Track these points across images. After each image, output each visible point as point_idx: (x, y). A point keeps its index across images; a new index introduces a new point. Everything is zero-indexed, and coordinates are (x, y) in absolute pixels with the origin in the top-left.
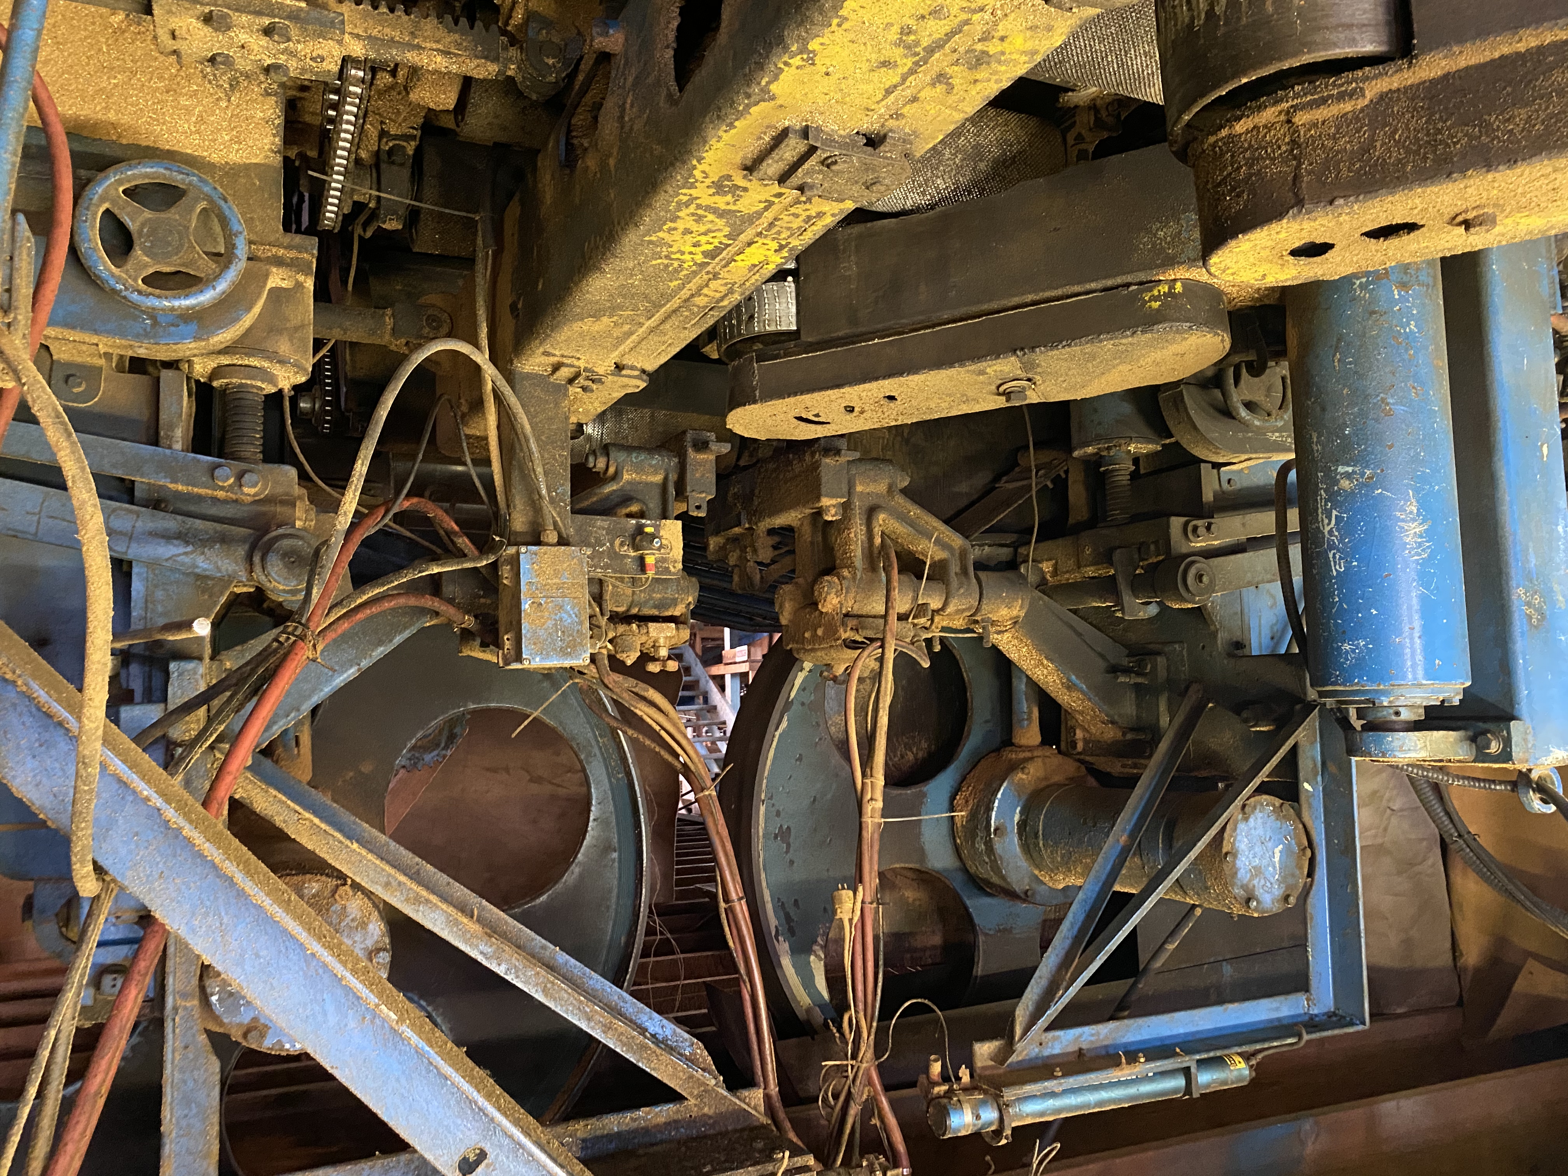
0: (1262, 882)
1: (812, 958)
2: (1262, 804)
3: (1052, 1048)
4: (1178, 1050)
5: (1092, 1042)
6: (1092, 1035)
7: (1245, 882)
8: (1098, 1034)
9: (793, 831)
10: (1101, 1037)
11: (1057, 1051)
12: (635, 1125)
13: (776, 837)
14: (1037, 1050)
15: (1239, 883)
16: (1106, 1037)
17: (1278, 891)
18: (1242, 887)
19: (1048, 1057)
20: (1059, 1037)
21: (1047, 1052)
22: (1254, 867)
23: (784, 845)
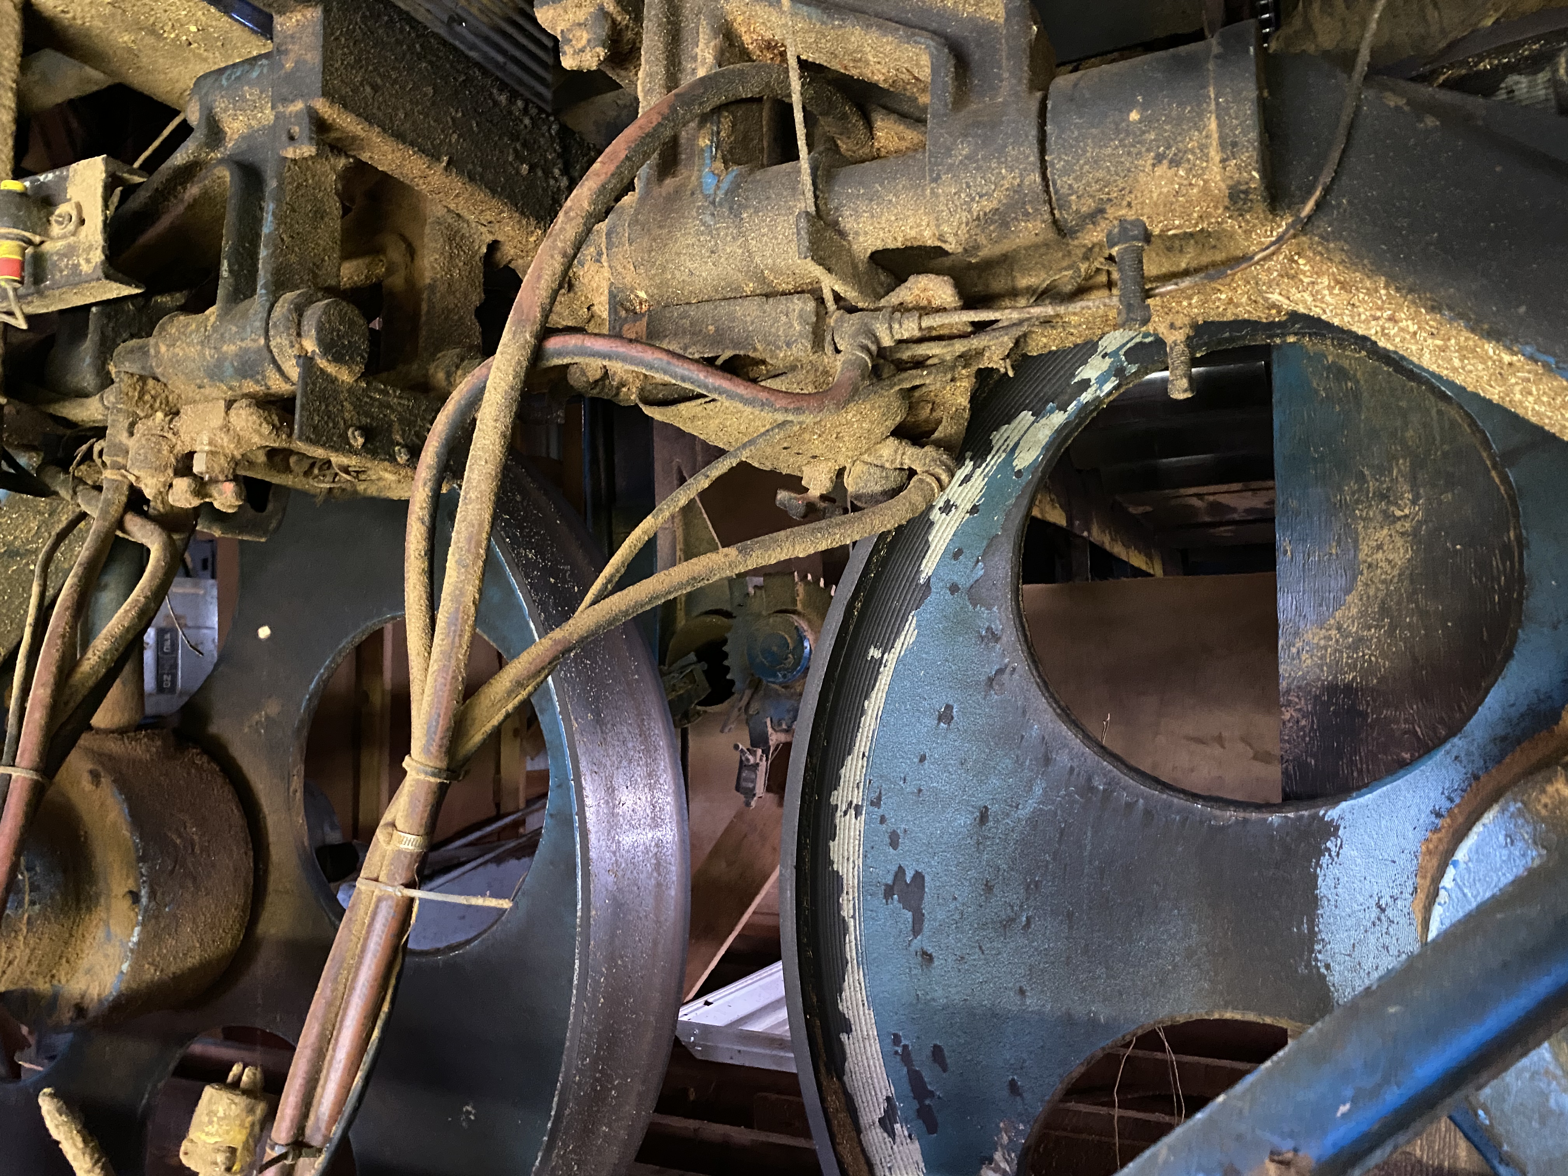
23: (909, 915)
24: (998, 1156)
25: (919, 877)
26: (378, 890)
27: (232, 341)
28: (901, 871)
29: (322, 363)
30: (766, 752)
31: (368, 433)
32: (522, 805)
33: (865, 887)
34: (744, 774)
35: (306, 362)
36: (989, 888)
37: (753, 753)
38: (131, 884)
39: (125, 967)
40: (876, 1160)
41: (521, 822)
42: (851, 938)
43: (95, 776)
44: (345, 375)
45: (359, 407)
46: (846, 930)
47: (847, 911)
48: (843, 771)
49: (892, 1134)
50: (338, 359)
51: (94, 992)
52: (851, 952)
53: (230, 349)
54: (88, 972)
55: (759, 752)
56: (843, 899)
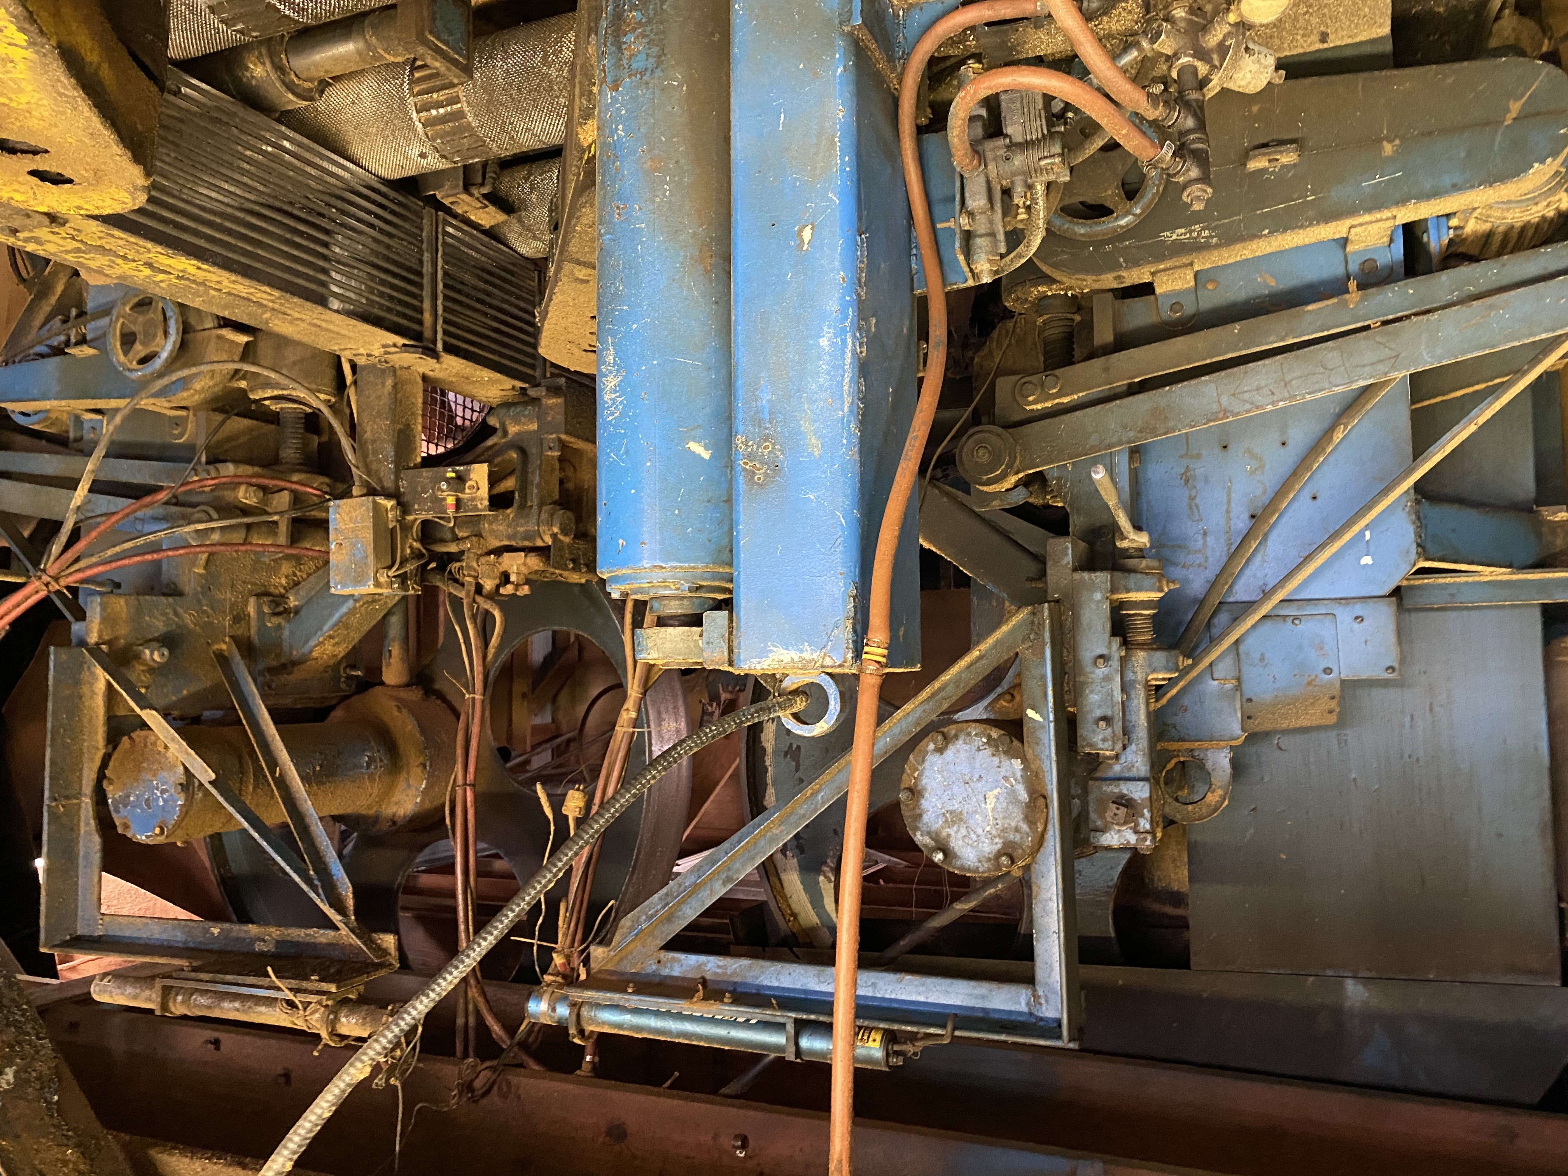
0: (963, 831)
1: (821, 878)
2: (969, 734)
3: (672, 969)
4: (774, 1001)
5: (716, 973)
6: (719, 967)
7: (934, 828)
8: (725, 967)
9: (802, 750)
10: (729, 972)
11: (676, 973)
12: (308, 939)
13: (786, 754)
14: (654, 967)
15: (924, 828)
16: (734, 973)
17: (989, 847)
18: (929, 833)
19: (666, 977)
20: (679, 960)
21: (665, 972)
22: (951, 812)
23: (794, 763)
24: (829, 861)
25: (798, 747)
26: (624, 730)
27: (522, 526)
28: (791, 745)
29: (561, 537)
30: (718, 705)
31: (573, 560)
32: (529, 749)
33: (774, 752)
34: (705, 718)
35: (554, 536)
36: (827, 750)
37: (711, 706)
38: (421, 759)
39: (418, 800)
40: (779, 866)
41: (527, 762)
42: (769, 774)
43: (399, 708)
44: (567, 540)
45: (571, 553)
46: (767, 772)
47: (768, 763)
48: (763, 736)
49: (786, 856)
50: (566, 535)
51: (401, 812)
52: (769, 781)
53: (521, 529)
54: (396, 804)
55: (715, 704)
56: (766, 758)
